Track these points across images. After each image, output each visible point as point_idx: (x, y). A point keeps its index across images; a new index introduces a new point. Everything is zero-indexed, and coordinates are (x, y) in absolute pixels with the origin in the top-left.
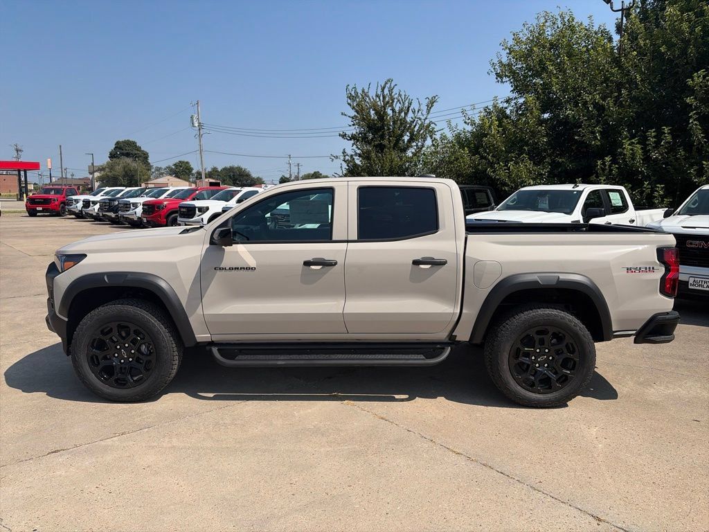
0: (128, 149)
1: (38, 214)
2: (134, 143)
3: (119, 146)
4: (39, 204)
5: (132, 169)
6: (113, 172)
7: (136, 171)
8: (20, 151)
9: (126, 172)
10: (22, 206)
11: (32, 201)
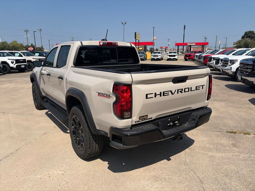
0: (250, 35)
1: (188, 60)
2: (253, 32)
3: (246, 34)
4: (188, 56)
5: (248, 43)
6: (240, 44)
7: (249, 43)
8: (206, 39)
9: (245, 44)
10: (183, 57)
11: (186, 56)
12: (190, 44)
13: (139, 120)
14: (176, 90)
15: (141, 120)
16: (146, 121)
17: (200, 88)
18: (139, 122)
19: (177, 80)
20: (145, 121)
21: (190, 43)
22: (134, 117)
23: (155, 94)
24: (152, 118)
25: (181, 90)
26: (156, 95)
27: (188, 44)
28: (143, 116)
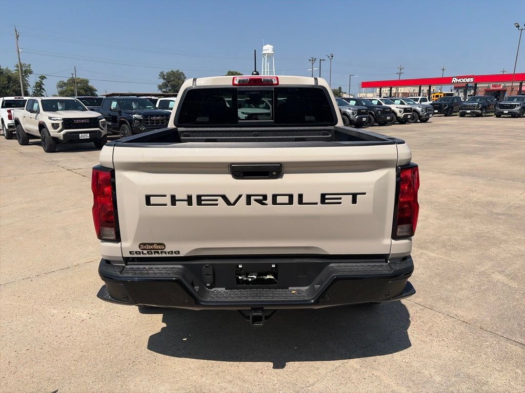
12: (460, 80)
13: (141, 251)
14: (240, 196)
15: (145, 252)
16: (160, 255)
17: (340, 199)
18: (142, 256)
19: (242, 171)
20: (157, 255)
21: (458, 78)
22: (126, 240)
23: (173, 197)
24: (179, 252)
25: (261, 198)
26: (174, 200)
27: (455, 80)
28: (152, 244)
